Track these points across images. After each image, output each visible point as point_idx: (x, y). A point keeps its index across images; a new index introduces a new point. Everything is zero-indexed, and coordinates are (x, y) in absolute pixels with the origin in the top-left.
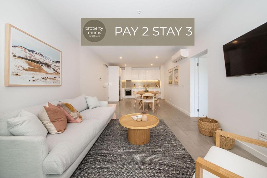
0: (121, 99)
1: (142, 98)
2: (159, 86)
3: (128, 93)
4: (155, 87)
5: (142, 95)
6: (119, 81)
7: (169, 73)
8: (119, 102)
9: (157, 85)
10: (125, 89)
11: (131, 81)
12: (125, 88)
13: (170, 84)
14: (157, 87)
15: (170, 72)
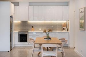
0: (13, 46)
1: (41, 49)
2: (68, 30)
3: (23, 38)
4: (62, 31)
5: (41, 44)
6: (11, 21)
7: (80, 13)
8: (9, 53)
9: (65, 28)
10: (19, 33)
11: (27, 21)
12: (18, 31)
13: (81, 29)
14: (64, 30)
15: (82, 12)
